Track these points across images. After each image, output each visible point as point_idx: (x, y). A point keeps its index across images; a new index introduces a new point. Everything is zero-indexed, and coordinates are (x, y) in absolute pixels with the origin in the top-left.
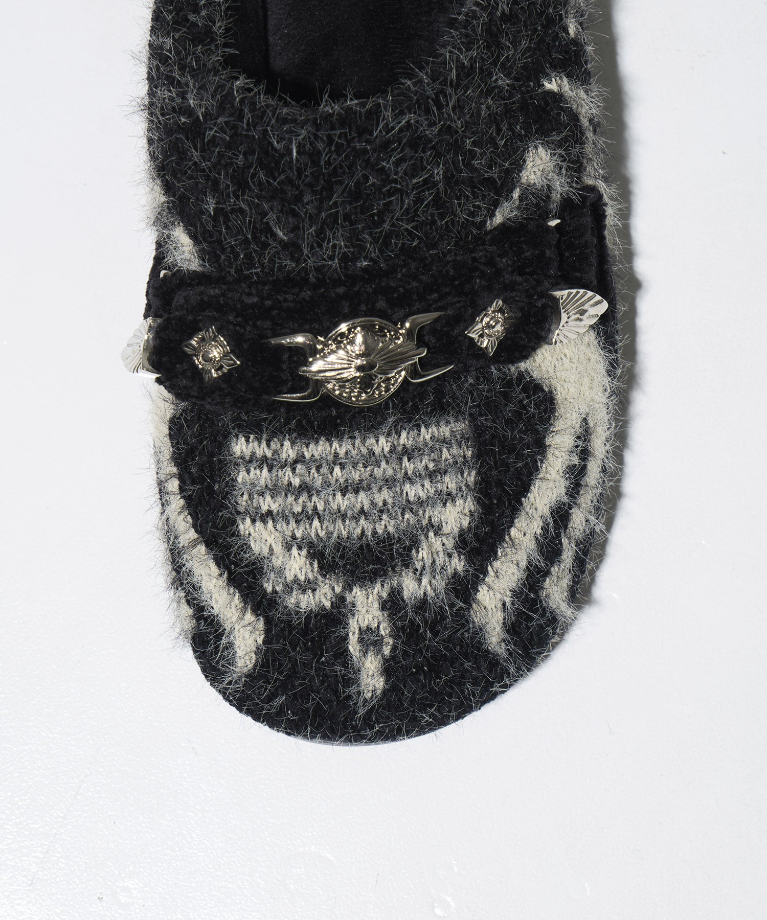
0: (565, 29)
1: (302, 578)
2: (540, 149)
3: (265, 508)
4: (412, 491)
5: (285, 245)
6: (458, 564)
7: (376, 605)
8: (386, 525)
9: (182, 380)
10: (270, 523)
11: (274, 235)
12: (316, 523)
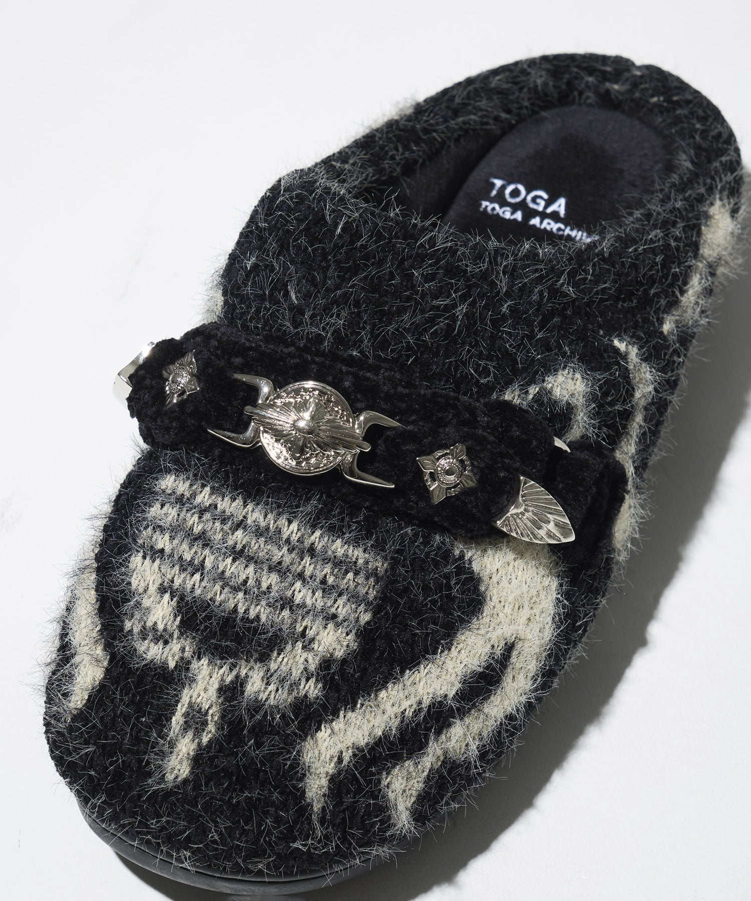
0: (661, 322)
1: (161, 627)
2: (578, 376)
3: (160, 546)
4: (301, 594)
5: (292, 307)
6: (312, 689)
7: (216, 686)
8: (262, 612)
9: (145, 394)
10: (158, 561)
11: (287, 294)
12: (197, 576)
